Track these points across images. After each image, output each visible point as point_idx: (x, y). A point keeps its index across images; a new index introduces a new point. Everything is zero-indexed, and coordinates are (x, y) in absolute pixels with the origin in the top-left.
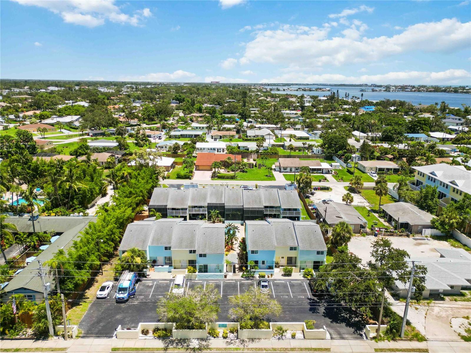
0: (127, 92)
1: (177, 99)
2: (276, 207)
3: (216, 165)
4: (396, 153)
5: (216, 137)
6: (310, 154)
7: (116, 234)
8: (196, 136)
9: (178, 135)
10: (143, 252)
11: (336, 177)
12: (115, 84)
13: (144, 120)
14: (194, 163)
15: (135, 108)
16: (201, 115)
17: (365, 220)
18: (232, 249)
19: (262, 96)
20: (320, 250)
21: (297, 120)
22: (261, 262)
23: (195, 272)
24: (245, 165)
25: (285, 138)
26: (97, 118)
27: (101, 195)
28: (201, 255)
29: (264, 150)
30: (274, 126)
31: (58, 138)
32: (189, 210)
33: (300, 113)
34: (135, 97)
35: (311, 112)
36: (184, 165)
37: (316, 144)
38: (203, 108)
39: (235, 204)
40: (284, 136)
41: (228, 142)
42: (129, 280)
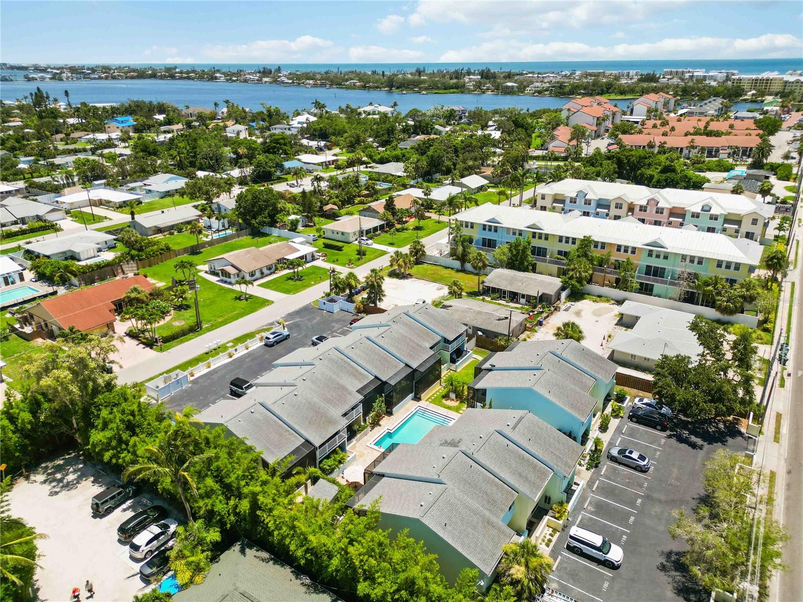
11: (334, 261)
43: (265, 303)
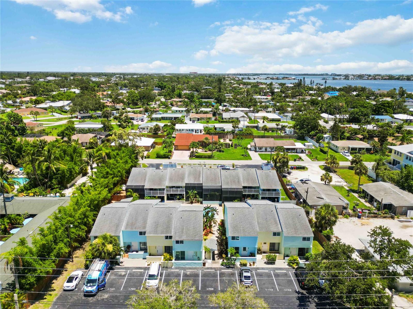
0: (116, 81)
1: (159, 87)
2: (254, 188)
3: (194, 145)
4: (366, 133)
5: (194, 119)
6: (283, 135)
7: (90, 217)
8: (175, 118)
9: (159, 118)
10: (116, 238)
11: (310, 156)
12: (106, 75)
13: (129, 105)
14: (173, 143)
15: (122, 94)
16: (180, 100)
17: (347, 201)
18: (211, 232)
19: (235, 84)
20: (306, 236)
21: (268, 104)
22: (242, 249)
23: (172, 260)
24: (222, 145)
25: (259, 120)
26: (85, 102)
27: (81, 175)
28: (177, 242)
29: (239, 131)
30: (247, 109)
31: (48, 120)
32: (167, 191)
33: (270, 98)
34: (122, 84)
35: (280, 96)
36: (164, 145)
37: (289, 125)
38: (182, 94)
39: (213, 185)
40: (257, 118)
41: (205, 123)
42: (99, 271)
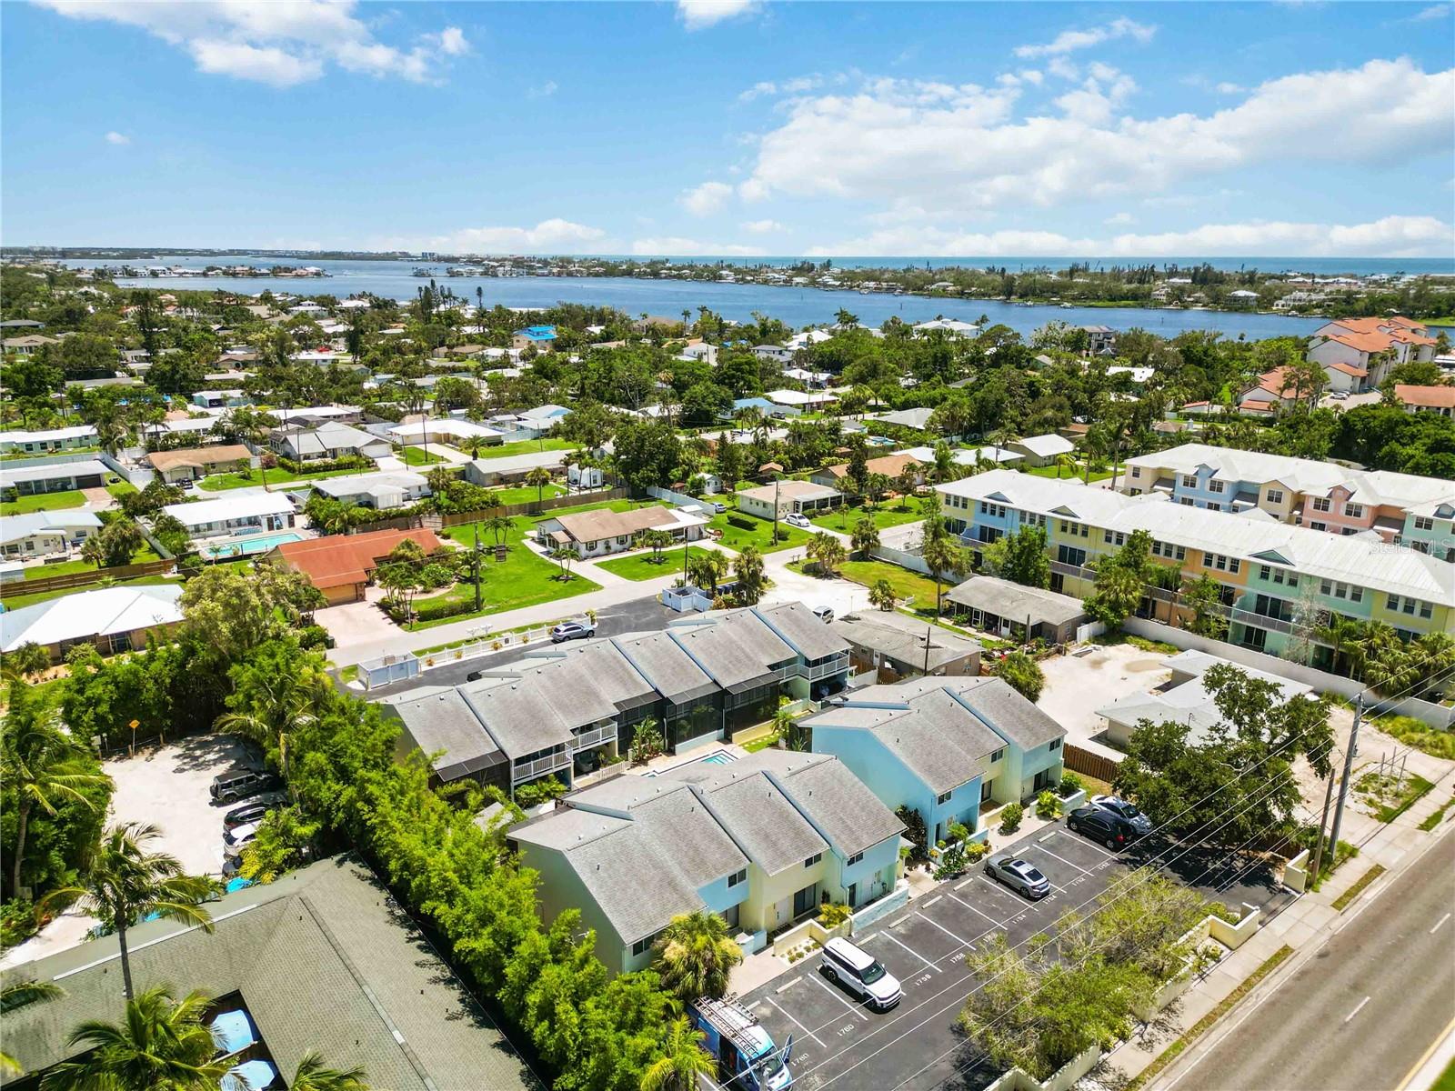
2: (789, 663)
8: (84, 481)
9: (6, 489)
23: (847, 917)
28: (851, 860)
29: (425, 497)
30: (339, 411)
39: (691, 686)
43: (591, 586)
